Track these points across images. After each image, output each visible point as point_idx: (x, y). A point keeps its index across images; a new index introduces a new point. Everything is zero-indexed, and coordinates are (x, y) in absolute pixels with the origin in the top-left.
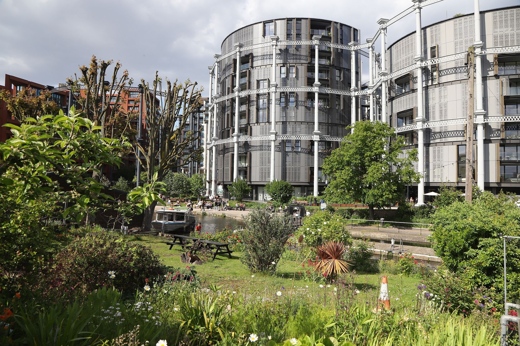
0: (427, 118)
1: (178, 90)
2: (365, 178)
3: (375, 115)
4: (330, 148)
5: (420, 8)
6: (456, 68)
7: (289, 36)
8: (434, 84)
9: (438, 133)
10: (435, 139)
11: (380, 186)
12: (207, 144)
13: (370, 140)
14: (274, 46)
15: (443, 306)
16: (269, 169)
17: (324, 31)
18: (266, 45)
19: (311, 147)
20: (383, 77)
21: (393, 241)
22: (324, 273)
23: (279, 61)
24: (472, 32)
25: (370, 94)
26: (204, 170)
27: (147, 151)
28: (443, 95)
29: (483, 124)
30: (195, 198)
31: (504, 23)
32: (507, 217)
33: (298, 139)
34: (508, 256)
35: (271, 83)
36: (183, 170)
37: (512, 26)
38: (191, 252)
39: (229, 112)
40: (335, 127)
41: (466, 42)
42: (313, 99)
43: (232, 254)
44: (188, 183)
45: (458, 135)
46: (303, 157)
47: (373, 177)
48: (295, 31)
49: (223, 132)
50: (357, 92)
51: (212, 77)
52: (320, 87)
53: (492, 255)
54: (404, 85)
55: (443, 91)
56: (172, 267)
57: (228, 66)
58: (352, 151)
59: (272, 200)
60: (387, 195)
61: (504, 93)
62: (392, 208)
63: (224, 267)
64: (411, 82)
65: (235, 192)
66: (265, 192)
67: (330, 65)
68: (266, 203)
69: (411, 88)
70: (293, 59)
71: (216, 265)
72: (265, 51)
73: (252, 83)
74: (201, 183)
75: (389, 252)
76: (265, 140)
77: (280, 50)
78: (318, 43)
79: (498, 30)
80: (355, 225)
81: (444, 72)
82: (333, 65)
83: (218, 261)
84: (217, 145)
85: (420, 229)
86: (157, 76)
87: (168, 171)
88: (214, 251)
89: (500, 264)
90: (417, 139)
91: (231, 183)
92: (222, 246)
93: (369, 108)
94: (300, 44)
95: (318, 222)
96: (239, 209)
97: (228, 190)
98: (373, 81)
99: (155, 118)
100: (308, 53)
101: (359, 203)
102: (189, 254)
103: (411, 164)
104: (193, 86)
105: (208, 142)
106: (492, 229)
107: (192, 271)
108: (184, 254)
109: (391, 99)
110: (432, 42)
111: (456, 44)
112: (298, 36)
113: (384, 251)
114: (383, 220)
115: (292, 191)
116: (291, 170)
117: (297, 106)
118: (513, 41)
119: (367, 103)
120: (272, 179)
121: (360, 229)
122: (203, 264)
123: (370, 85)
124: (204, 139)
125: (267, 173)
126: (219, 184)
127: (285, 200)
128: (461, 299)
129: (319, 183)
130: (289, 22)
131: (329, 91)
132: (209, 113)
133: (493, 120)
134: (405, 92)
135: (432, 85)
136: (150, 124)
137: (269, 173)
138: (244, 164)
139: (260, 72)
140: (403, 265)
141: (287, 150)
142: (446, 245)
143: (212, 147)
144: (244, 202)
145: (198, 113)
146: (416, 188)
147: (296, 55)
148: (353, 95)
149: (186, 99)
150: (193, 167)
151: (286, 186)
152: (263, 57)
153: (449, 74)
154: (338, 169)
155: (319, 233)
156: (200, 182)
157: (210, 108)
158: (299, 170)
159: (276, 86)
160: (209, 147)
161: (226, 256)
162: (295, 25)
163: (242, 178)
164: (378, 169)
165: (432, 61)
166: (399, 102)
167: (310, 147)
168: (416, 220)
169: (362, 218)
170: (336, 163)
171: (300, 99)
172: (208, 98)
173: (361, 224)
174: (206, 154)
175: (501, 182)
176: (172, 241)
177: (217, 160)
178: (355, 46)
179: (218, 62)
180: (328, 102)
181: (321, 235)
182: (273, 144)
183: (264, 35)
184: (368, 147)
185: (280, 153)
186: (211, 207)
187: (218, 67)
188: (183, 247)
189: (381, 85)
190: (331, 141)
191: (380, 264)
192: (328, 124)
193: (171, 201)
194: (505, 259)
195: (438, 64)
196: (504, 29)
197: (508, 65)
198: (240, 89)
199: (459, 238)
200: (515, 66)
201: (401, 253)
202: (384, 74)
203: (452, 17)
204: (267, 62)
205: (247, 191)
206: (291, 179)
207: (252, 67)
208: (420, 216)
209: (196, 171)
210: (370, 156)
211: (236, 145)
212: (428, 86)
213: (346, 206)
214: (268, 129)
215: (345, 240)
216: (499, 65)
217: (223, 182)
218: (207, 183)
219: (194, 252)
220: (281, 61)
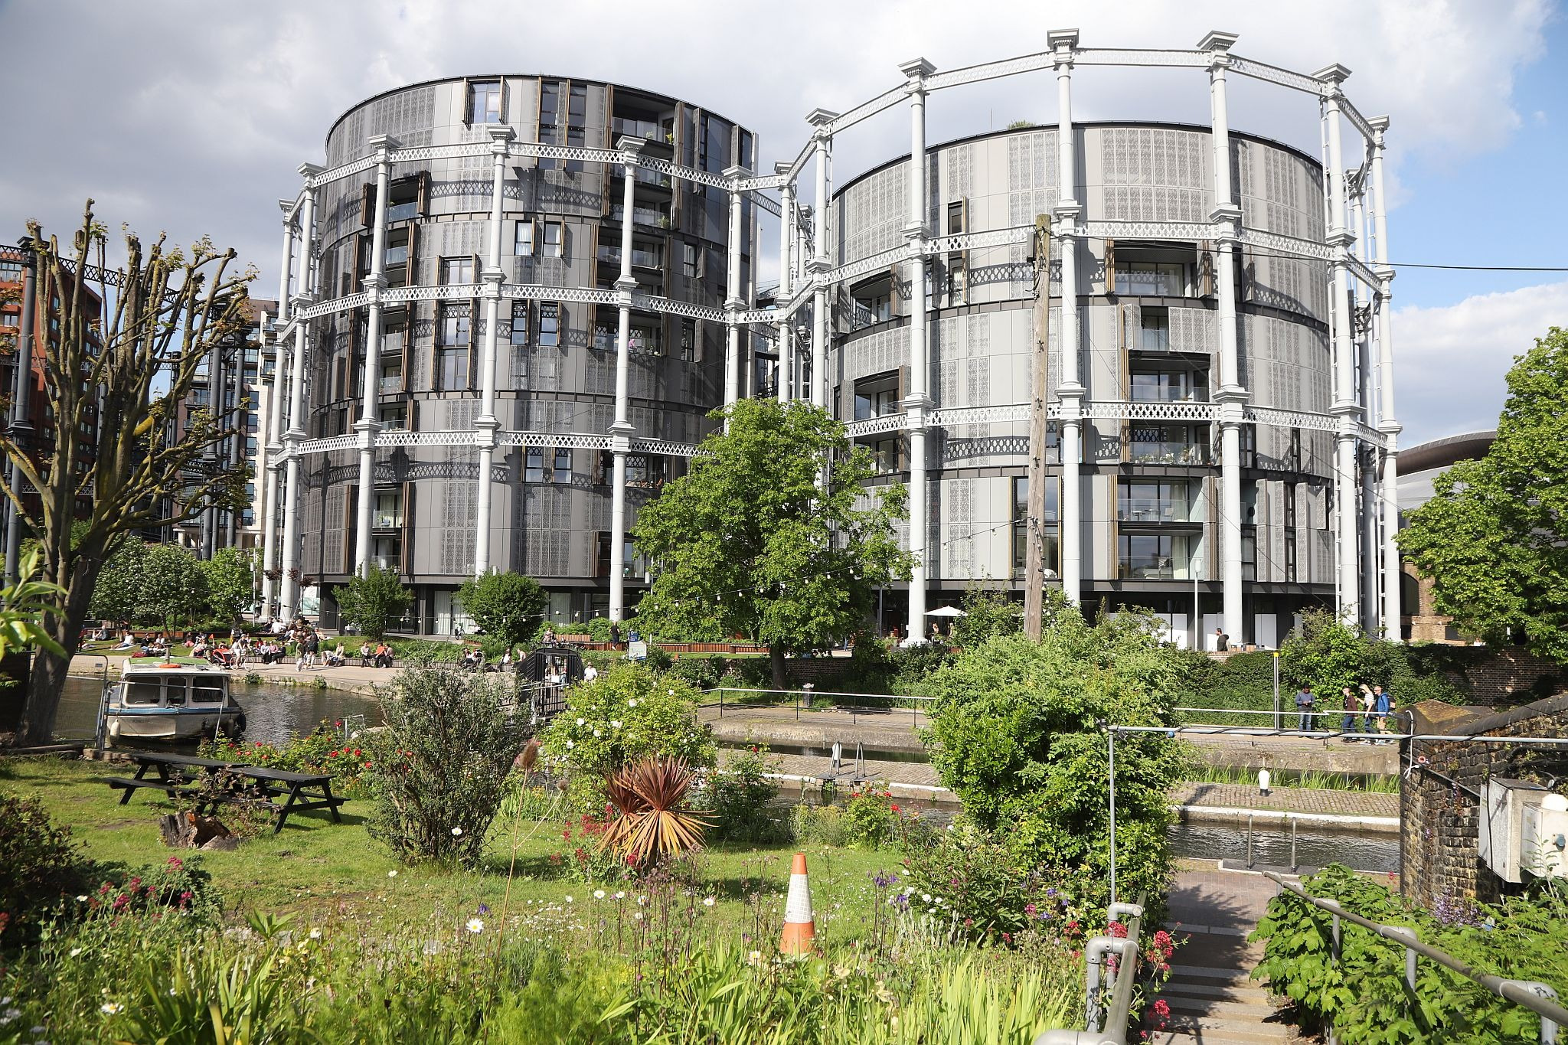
0: (934, 401)
1: (168, 271)
2: (761, 565)
3: (793, 382)
4: (659, 476)
5: (923, 94)
6: (1012, 266)
7: (546, 131)
8: (955, 304)
9: (964, 441)
10: (955, 459)
11: (801, 591)
12: (269, 451)
13: (773, 455)
14: (499, 158)
15: (957, 929)
16: (472, 537)
17: (654, 126)
18: (472, 150)
19: (605, 471)
20: (817, 276)
21: (837, 751)
22: (629, 852)
23: (511, 205)
24: (1055, 172)
25: (779, 323)
26: (258, 537)
27: (42, 469)
28: (977, 336)
29: (1077, 421)
30: (221, 629)
31: (1128, 161)
32: (1120, 674)
33: (563, 445)
34: (1121, 778)
35: (486, 270)
36: (181, 536)
37: (1147, 171)
38: (200, 810)
39: (345, 353)
40: (677, 415)
41: (1039, 197)
42: (612, 326)
43: (340, 809)
44: (200, 581)
45: (1014, 448)
46: (579, 500)
47: (782, 563)
48: (567, 117)
49: (323, 416)
50: (743, 315)
51: (292, 237)
52: (635, 291)
53: (1081, 777)
54: (874, 301)
55: (977, 327)
56: (122, 865)
57: (346, 208)
58: (722, 486)
59: (479, 633)
60: (823, 617)
61: (1128, 342)
62: (836, 654)
63: (311, 851)
64: (894, 295)
65: (358, 607)
66: (457, 608)
67: (667, 230)
68: (460, 642)
69: (895, 312)
70: (557, 202)
71: (284, 849)
72: (471, 169)
73: (423, 267)
74: (246, 578)
75: (827, 781)
76: (461, 446)
77: (518, 170)
78: (634, 161)
79: (1116, 176)
80: (730, 705)
81: (982, 273)
82: (676, 230)
83: (293, 832)
84: (301, 457)
85: (912, 711)
86: (89, 217)
87: (124, 540)
88: (282, 800)
89: (1101, 800)
90: (909, 459)
91: (346, 579)
92: (308, 783)
93: (776, 363)
94: (580, 158)
95: (612, 699)
96: (372, 662)
97: (336, 603)
98: (790, 286)
99: (80, 358)
100: (601, 189)
101: (743, 641)
102: (189, 816)
103: (889, 527)
104: (220, 261)
105: (274, 444)
106: (1082, 709)
107: (192, 874)
108: (172, 818)
109: (839, 341)
110: (952, 190)
111: (1013, 200)
112: (576, 132)
113: (813, 780)
114: (812, 689)
115: (543, 604)
116: (541, 540)
117: (563, 346)
118: (1148, 209)
119: (771, 347)
120: (480, 568)
121: (746, 717)
122: (240, 847)
123: (782, 295)
124: (260, 436)
125: (465, 550)
126: (307, 583)
127: (522, 632)
128: (1004, 903)
129: (625, 580)
130: (550, 88)
131: (660, 306)
132: (279, 353)
133: (1102, 413)
134: (879, 323)
135: (950, 308)
136: (60, 377)
137: (471, 549)
138: (389, 520)
139: (450, 234)
140: (860, 817)
141: (528, 480)
142: (968, 756)
143: (284, 464)
144: (388, 638)
145: (239, 351)
146: (905, 594)
147: (566, 190)
148: (732, 322)
149: (194, 302)
150: (218, 527)
151: (523, 591)
152: (464, 186)
153: (994, 282)
154: (681, 539)
155: (616, 734)
156: (242, 575)
157: (281, 337)
158: (566, 540)
159: (501, 281)
160: (274, 461)
161: (323, 816)
162: (566, 99)
163: (383, 563)
164: (797, 540)
165: (952, 240)
166: (860, 349)
167: (601, 472)
168: (900, 685)
169: (754, 681)
170: (675, 521)
171: (572, 325)
172: (277, 303)
173: (750, 703)
174: (265, 486)
175: (1120, 580)
176: (131, 776)
177: (302, 505)
178: (741, 178)
179: (313, 191)
180: (658, 338)
181: (619, 738)
182: (484, 459)
183: (469, 119)
184: (768, 475)
185: (508, 488)
186: (279, 657)
187: (313, 205)
188: (171, 794)
189: (812, 299)
190: (662, 456)
191: (799, 819)
192: (655, 404)
193: (136, 641)
194: (1112, 789)
195: (968, 251)
196: (1128, 176)
197: (1139, 271)
198: (385, 280)
199: (1001, 735)
200: (1154, 275)
201: (858, 783)
202: (821, 268)
203: (1005, 128)
204: (475, 203)
205: (396, 607)
206: (540, 569)
207: (426, 215)
208: (912, 674)
209: (229, 539)
210: (774, 502)
211: (365, 460)
212: (938, 311)
213: (706, 650)
214: (470, 411)
215: (694, 751)
216: (1118, 269)
217: (321, 575)
218: (265, 578)
219: (208, 807)
220: (520, 206)
